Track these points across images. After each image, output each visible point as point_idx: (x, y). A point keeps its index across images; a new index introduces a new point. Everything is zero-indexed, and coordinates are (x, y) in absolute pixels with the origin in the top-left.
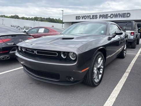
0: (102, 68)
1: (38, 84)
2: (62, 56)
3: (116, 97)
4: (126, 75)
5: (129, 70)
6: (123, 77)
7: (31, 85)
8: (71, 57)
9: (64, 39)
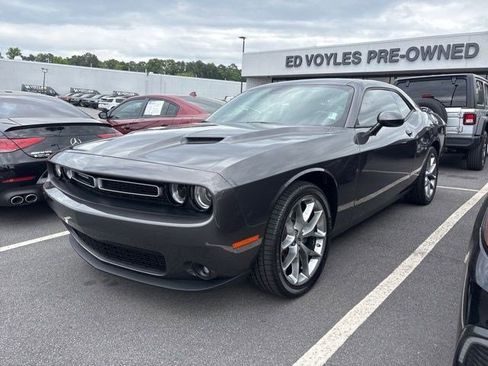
2: (175, 196)
3: (351, 333)
4: (412, 262)
5: (427, 246)
6: (398, 270)
7: (90, 287)
8: (199, 200)
9: (192, 140)
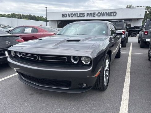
0: (108, 70)
1: (41, 93)
2: (73, 61)
4: (128, 75)
5: (128, 69)
6: (126, 77)
7: (33, 96)
9: (69, 41)
